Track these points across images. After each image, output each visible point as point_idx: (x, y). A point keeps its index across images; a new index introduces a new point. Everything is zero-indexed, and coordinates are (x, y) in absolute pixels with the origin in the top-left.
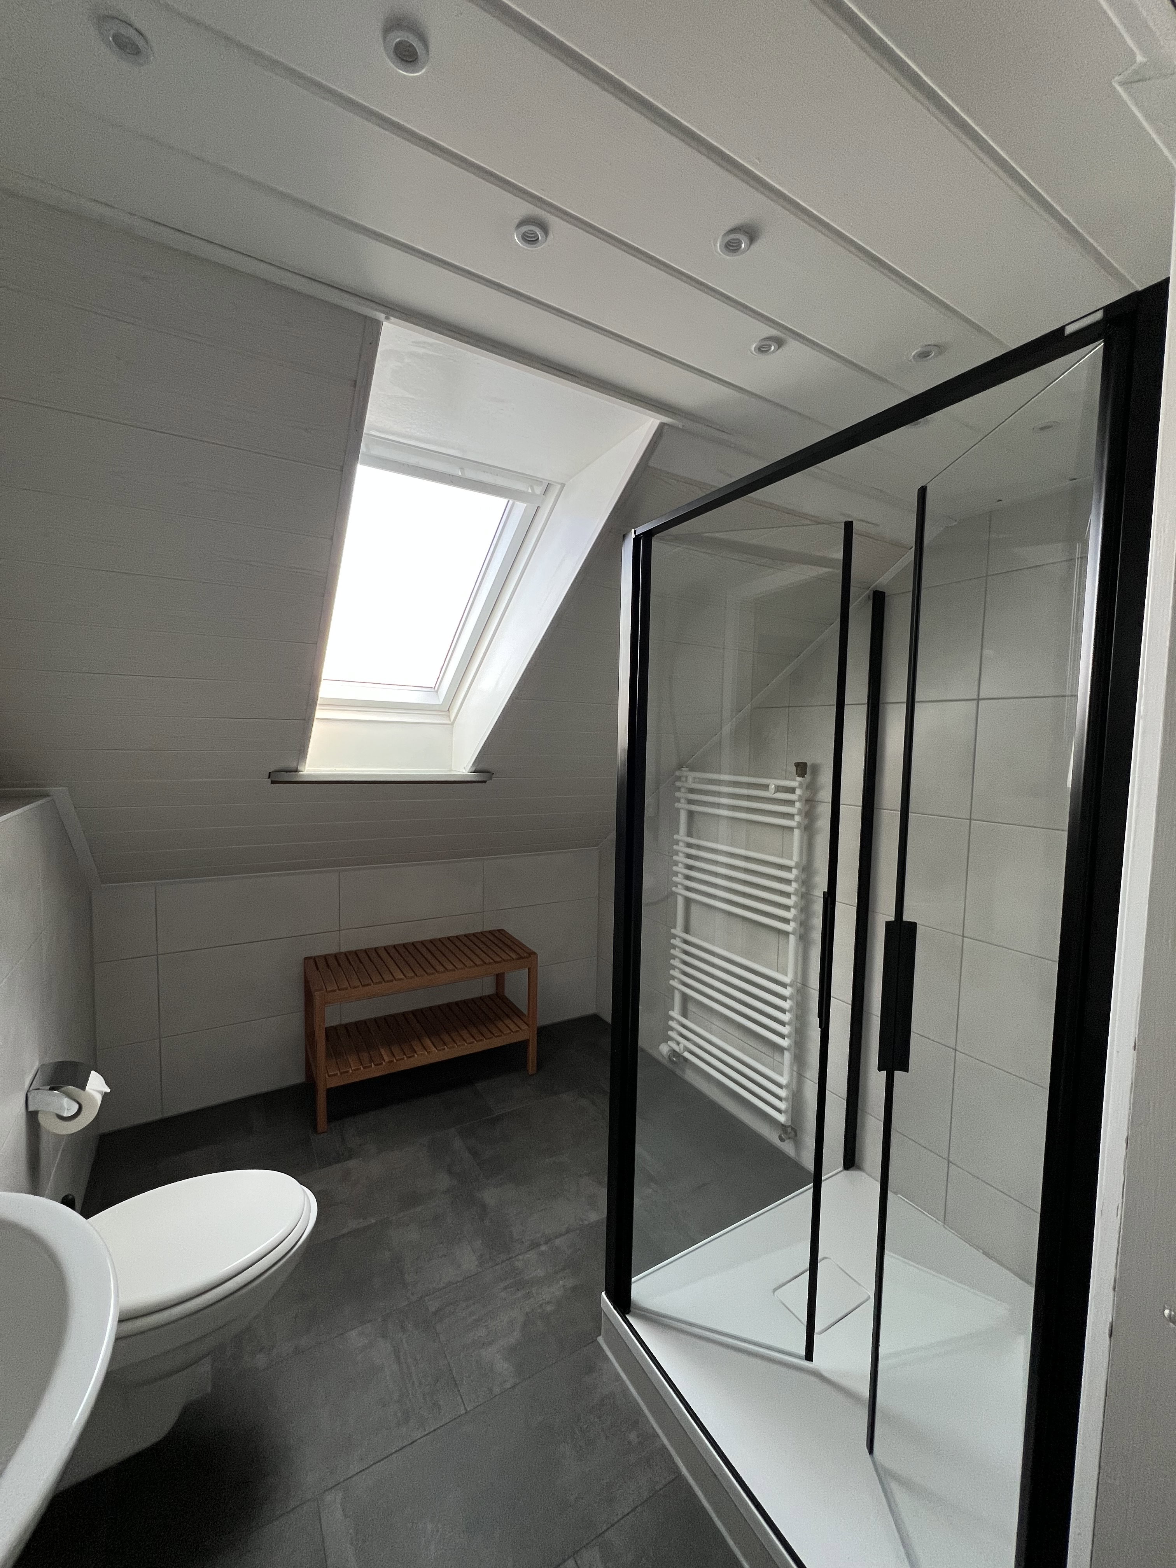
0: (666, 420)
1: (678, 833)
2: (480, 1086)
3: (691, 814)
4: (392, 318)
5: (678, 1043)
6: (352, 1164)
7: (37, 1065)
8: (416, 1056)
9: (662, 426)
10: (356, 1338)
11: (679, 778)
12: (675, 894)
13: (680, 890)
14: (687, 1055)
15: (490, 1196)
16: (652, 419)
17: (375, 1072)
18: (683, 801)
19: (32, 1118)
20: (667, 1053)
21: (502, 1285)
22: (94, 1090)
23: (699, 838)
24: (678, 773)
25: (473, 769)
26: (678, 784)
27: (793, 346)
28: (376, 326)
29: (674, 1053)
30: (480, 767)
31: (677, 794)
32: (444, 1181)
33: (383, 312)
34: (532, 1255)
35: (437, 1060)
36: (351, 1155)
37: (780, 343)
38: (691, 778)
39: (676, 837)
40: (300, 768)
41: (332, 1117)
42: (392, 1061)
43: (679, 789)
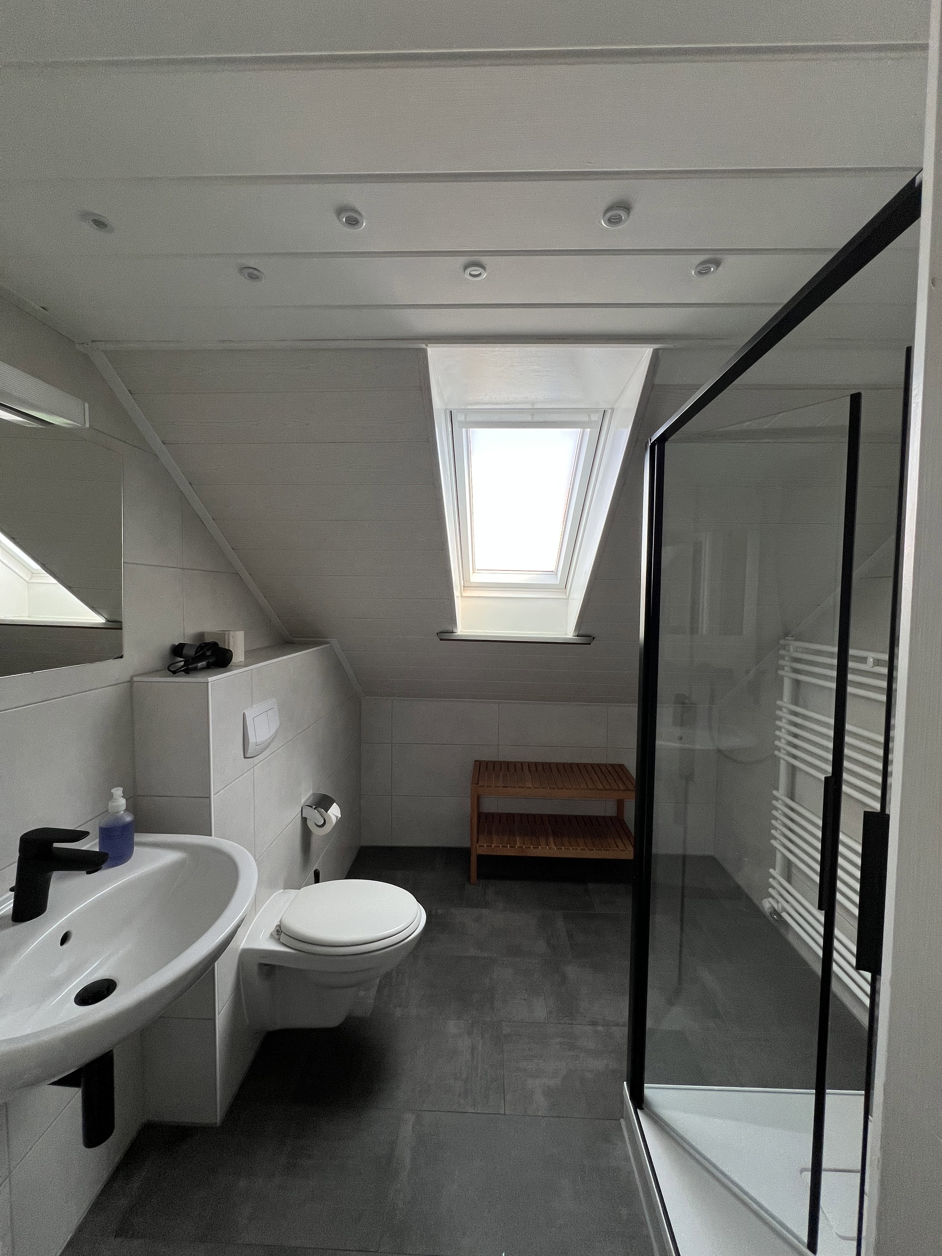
0: (656, 346)
1: (781, 699)
2: (591, 886)
3: (797, 683)
4: (429, 345)
5: (778, 902)
6: (485, 911)
7: (311, 792)
8: (540, 848)
9: (656, 353)
10: (452, 1027)
11: (784, 647)
12: (779, 758)
13: (782, 755)
14: (784, 915)
15: (572, 971)
16: (648, 349)
17: (509, 851)
18: (786, 669)
19: (304, 820)
20: (769, 909)
21: (558, 1040)
22: (333, 814)
23: (805, 707)
24: (782, 642)
25: (577, 634)
26: (782, 652)
27: (729, 260)
28: (425, 351)
29: (775, 912)
30: (581, 632)
31: (781, 662)
32: (541, 946)
33: (423, 343)
34: (589, 1029)
35: (555, 856)
36: (486, 905)
37: (717, 263)
38: (794, 647)
39: (778, 702)
40: (455, 631)
41: (480, 876)
42: (522, 847)
43: (783, 657)
